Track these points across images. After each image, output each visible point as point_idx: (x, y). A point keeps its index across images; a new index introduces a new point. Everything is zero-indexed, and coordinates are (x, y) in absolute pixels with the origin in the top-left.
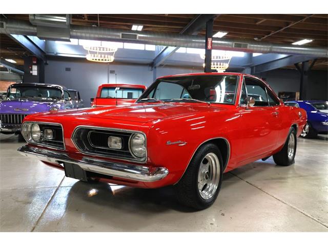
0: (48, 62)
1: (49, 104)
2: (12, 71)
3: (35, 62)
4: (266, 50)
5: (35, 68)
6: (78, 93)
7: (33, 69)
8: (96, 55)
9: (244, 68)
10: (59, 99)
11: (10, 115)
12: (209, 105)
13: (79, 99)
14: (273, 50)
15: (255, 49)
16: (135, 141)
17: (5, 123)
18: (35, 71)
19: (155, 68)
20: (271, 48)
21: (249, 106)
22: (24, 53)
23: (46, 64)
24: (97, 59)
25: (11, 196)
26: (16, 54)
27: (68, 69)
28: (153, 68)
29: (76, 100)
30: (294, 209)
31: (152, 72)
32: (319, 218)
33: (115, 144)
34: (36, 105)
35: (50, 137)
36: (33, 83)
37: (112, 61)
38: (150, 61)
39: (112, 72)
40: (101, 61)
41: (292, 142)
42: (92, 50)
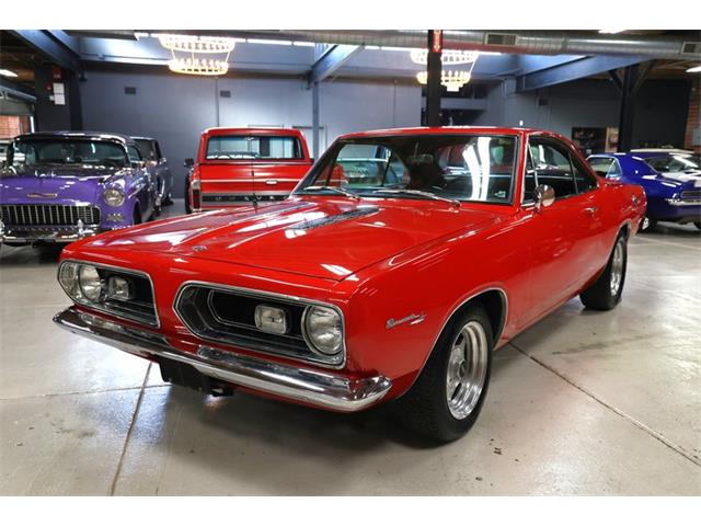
0: (86, 76)
1: (101, 180)
2: (9, 95)
3: (59, 76)
4: (553, 46)
5: (59, 89)
6: (157, 144)
7: (55, 91)
8: (189, 60)
9: (502, 79)
10: (120, 165)
11: (18, 208)
12: (458, 206)
13: (158, 157)
14: (569, 47)
15: (531, 46)
16: (316, 319)
17: (9, 224)
18: (59, 96)
19: (316, 83)
20: (565, 43)
21: (542, 205)
22: (33, 57)
23: (83, 80)
24: (193, 68)
25: (47, 415)
26: (16, 59)
27: (131, 91)
28: (312, 84)
29: (153, 159)
30: (642, 428)
31: (310, 93)
32: (697, 454)
33: (271, 321)
34: (73, 183)
35: (122, 294)
36: (61, 133)
37: (224, 72)
38: (302, 69)
39: (226, 94)
40: (200, 73)
41: (618, 260)
42: (180, 49)
